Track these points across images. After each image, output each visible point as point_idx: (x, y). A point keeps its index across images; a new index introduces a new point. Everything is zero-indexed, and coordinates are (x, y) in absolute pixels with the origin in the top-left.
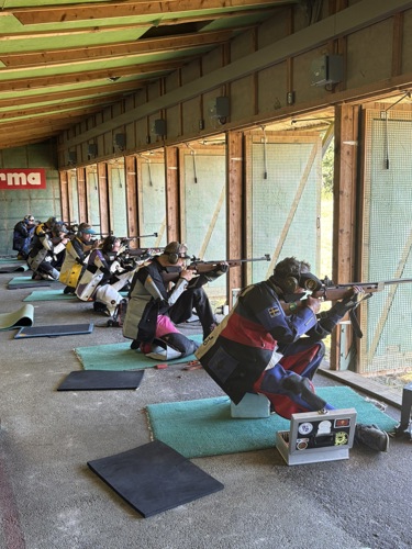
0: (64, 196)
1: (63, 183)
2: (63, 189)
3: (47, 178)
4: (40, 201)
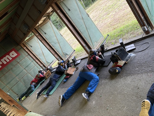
0: (29, 52)
1: (25, 48)
2: (27, 50)
3: (18, 51)
4: (22, 60)
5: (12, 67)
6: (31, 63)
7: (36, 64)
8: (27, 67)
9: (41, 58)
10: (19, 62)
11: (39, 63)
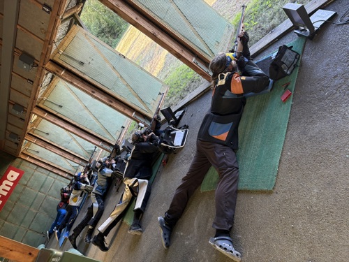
0: (37, 163)
1: (28, 159)
2: (32, 161)
3: (18, 167)
4: (31, 180)
5: (18, 195)
6: (46, 178)
7: (56, 176)
8: (42, 187)
9: (60, 164)
10: (26, 185)
11: (60, 173)
